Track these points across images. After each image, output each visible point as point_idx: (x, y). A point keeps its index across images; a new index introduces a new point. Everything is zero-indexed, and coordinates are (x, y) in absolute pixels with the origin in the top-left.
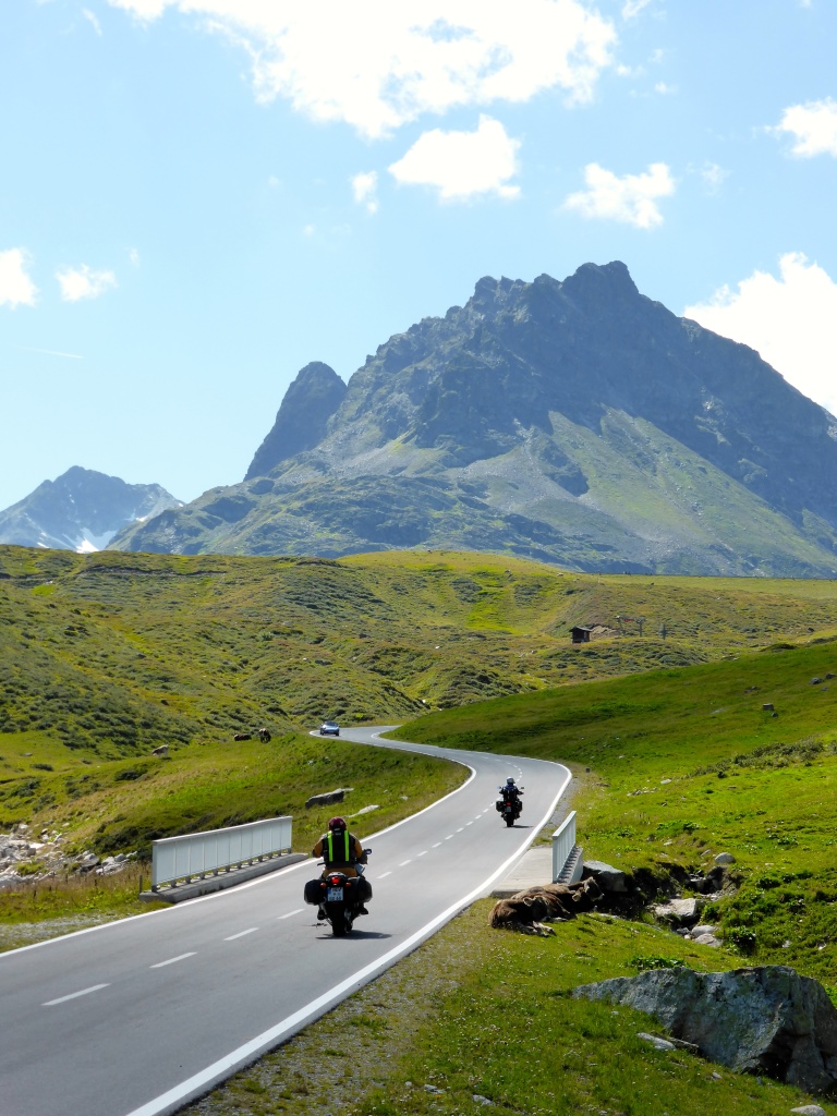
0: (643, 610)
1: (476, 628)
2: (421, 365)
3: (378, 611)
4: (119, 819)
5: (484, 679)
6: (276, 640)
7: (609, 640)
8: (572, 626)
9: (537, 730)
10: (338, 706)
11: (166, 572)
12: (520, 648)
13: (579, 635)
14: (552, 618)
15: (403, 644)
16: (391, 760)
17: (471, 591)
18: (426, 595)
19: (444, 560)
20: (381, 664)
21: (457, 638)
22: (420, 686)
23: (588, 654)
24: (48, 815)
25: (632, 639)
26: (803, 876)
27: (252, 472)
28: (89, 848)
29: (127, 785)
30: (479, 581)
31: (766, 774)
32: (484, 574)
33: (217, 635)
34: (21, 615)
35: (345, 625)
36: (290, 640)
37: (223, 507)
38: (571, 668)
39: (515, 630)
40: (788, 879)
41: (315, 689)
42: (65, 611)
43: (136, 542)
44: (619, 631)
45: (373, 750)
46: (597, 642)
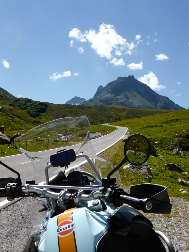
0: (135, 112)
1: (117, 114)
2: (112, 86)
3: (107, 112)
4: (82, 134)
5: (118, 119)
6: (97, 115)
7: (131, 115)
8: (127, 113)
9: (124, 124)
10: (103, 121)
11: (85, 107)
12: (122, 116)
13: (128, 114)
14: (125, 113)
15: (110, 115)
16: (109, 127)
17: (117, 110)
18: (112, 110)
19: (114, 106)
20: (108, 117)
21: (115, 115)
22: (112, 120)
23: (129, 116)
24: (74, 133)
25: (133, 115)
26: (151, 138)
27: (94, 97)
28: (78, 136)
29: (82, 130)
30: (118, 109)
31: (148, 129)
32: (118, 108)
33: (91, 114)
34: (71, 112)
35: (104, 113)
36: (98, 115)
37: (91, 101)
38: (127, 118)
39: (121, 114)
40: (150, 139)
41: (101, 120)
42: (75, 111)
43: (82, 104)
44: (132, 114)
45: (107, 126)
46: (130, 115)
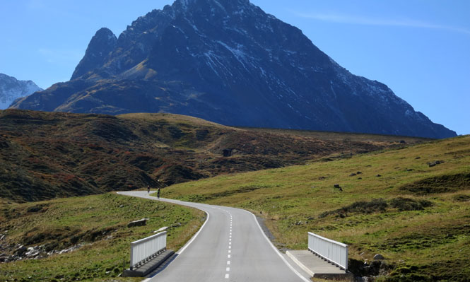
0: (254, 142)
1: (177, 149)
5: (186, 172)
7: (239, 156)
8: (223, 149)
12: (199, 158)
13: (226, 153)
14: (213, 145)
15: (148, 155)
17: (176, 133)
18: (156, 133)
19: (164, 118)
20: (139, 163)
23: (231, 161)
25: (249, 156)
27: (74, 76)
28: (20, 242)
29: (34, 214)
30: (181, 128)
32: (183, 125)
35: (120, 146)
36: (98, 151)
38: (223, 167)
44: (244, 152)
46: (235, 156)
